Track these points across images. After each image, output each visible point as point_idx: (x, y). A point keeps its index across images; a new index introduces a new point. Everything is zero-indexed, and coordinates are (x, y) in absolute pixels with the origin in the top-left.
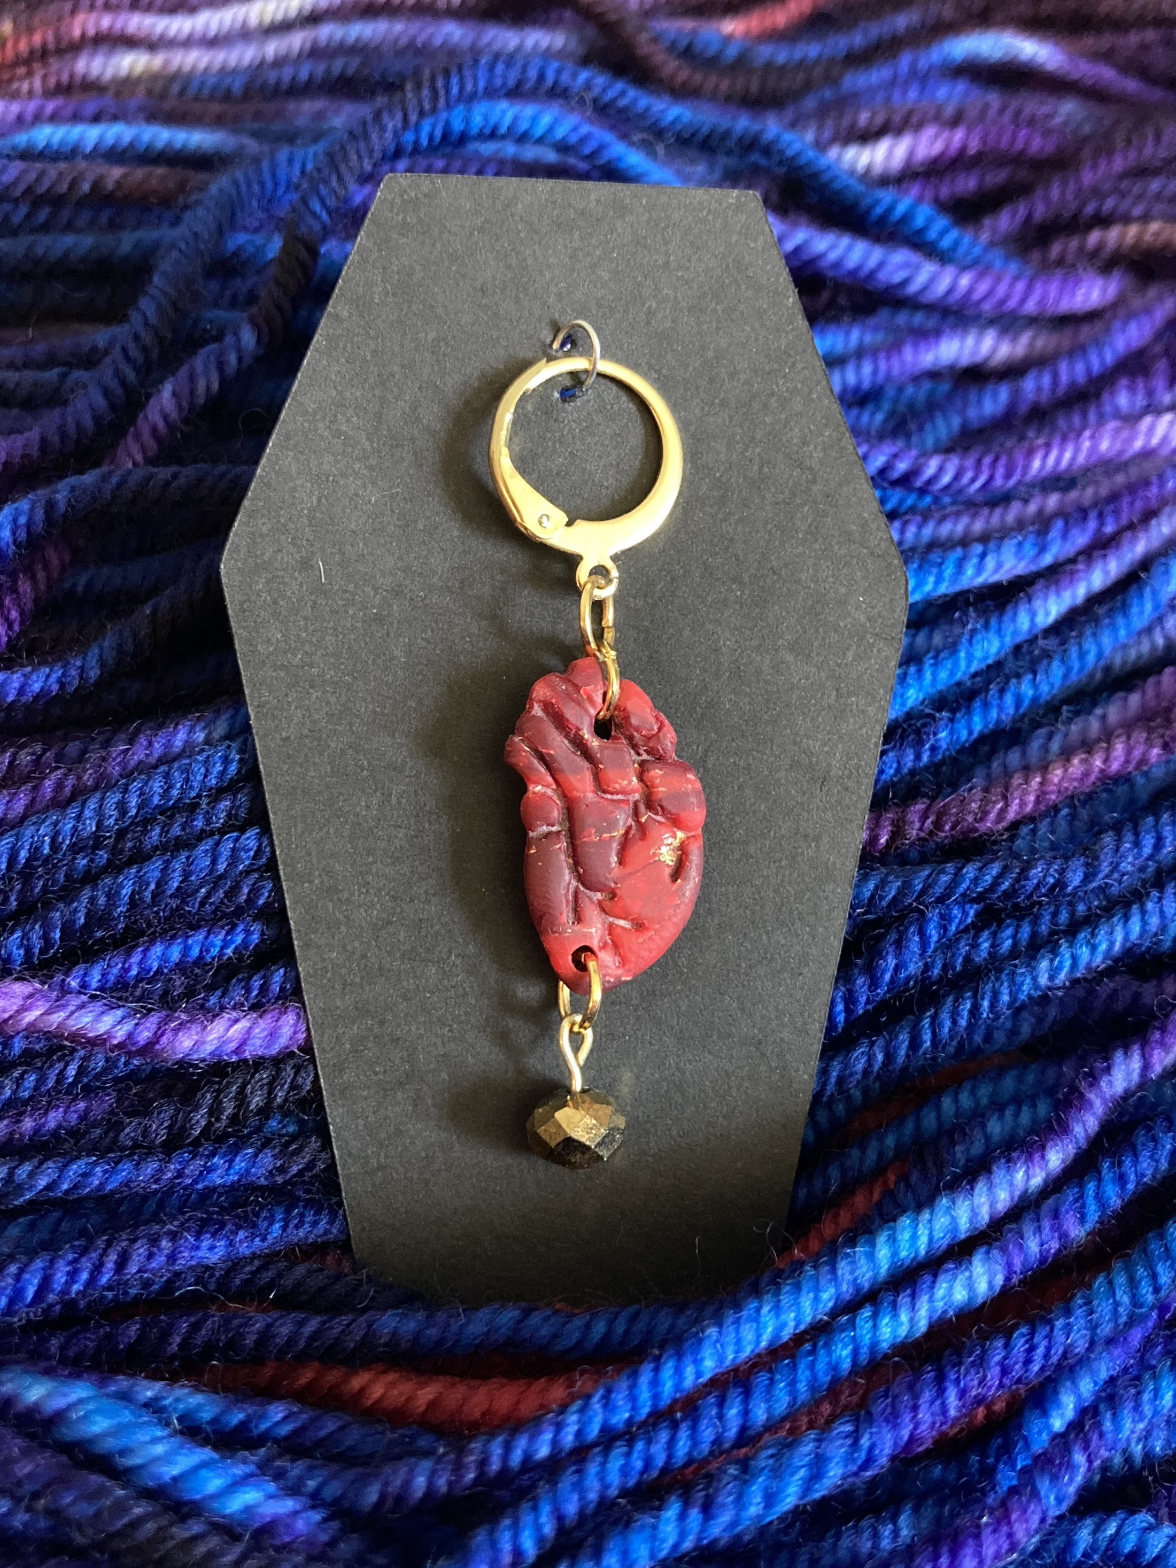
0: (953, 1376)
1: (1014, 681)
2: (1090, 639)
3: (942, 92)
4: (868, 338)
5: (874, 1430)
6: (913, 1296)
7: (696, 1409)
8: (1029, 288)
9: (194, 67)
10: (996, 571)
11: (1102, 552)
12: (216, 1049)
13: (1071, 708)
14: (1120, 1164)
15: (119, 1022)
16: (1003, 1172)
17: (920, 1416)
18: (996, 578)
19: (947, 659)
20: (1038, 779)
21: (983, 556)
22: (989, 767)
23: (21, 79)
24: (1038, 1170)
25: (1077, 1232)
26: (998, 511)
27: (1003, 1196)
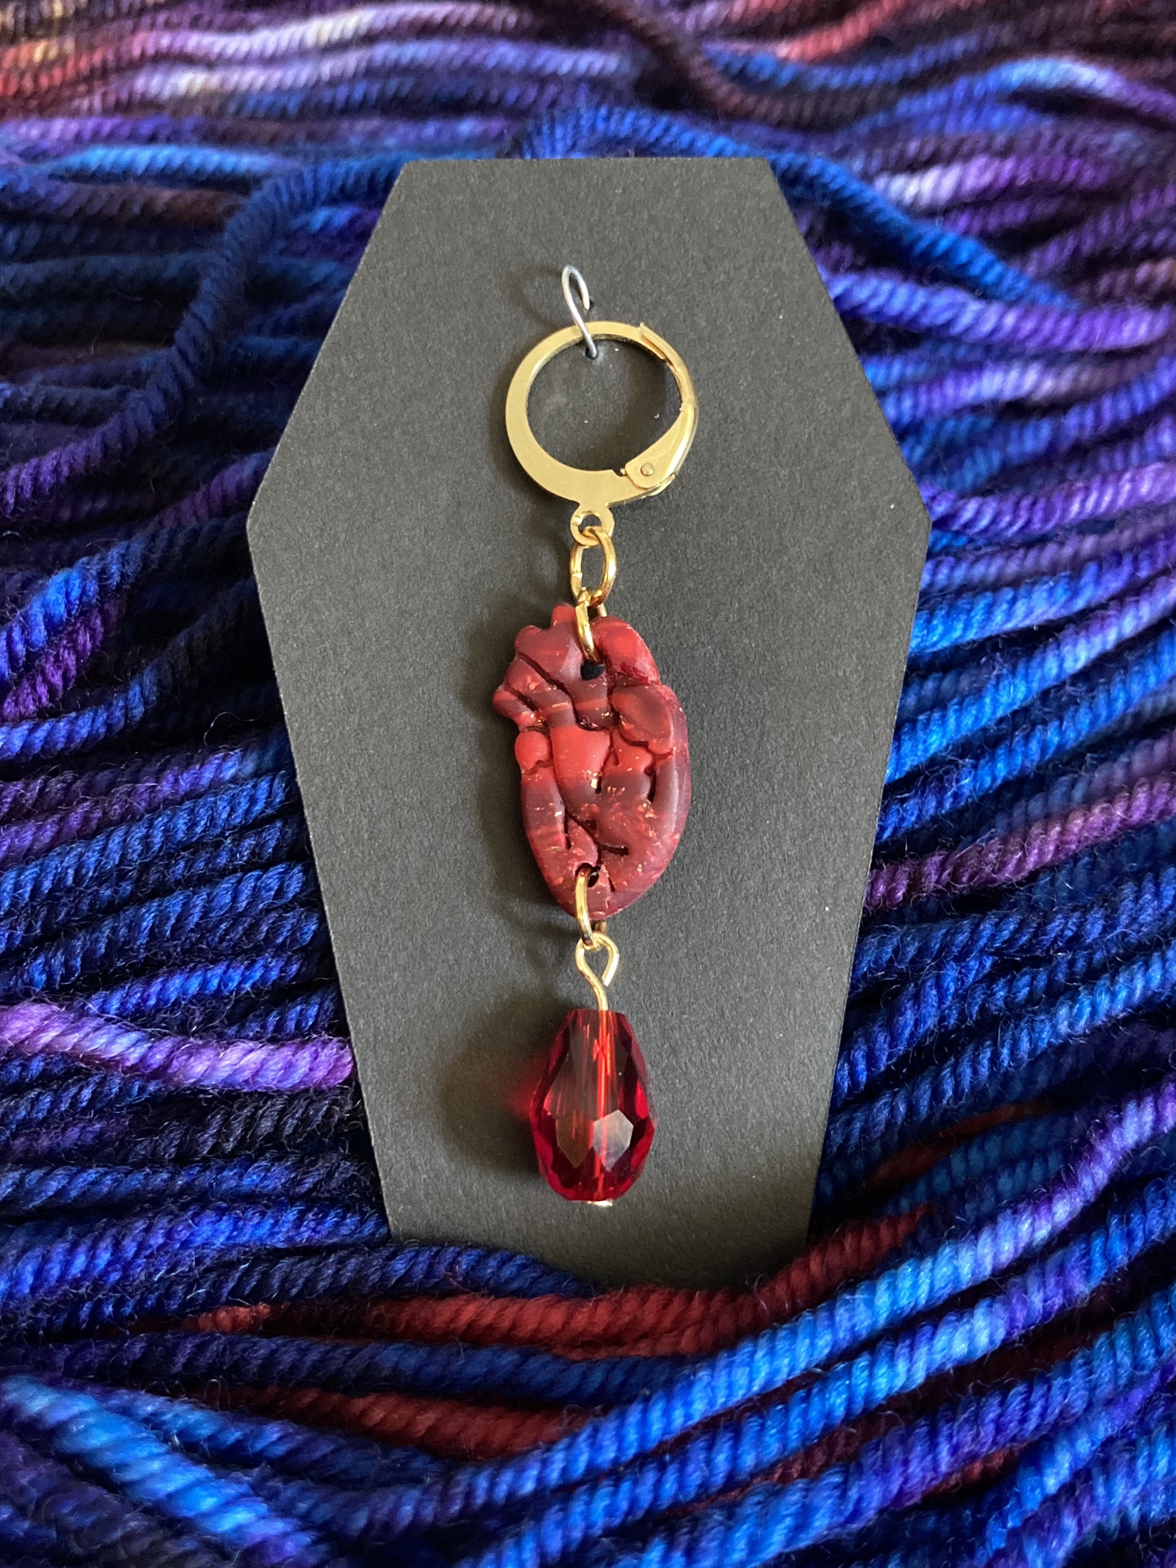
0: (945, 1430)
1: (1040, 727)
2: (1119, 686)
3: (997, 119)
4: (910, 371)
5: (863, 1483)
6: (912, 1348)
7: (685, 1452)
8: (1076, 323)
9: (251, 85)
10: (1027, 616)
11: (1134, 599)
12: (230, 1076)
13: (1096, 756)
14: (1129, 1220)
15: (134, 1045)
16: (1008, 1224)
17: (911, 1470)
18: (1027, 623)
19: (973, 704)
20: (1058, 829)
21: (1013, 601)
22: (1010, 816)
23: (82, 96)
24: (1044, 1223)
25: (1082, 1288)
26: (1033, 553)
27: (1006, 1248)
